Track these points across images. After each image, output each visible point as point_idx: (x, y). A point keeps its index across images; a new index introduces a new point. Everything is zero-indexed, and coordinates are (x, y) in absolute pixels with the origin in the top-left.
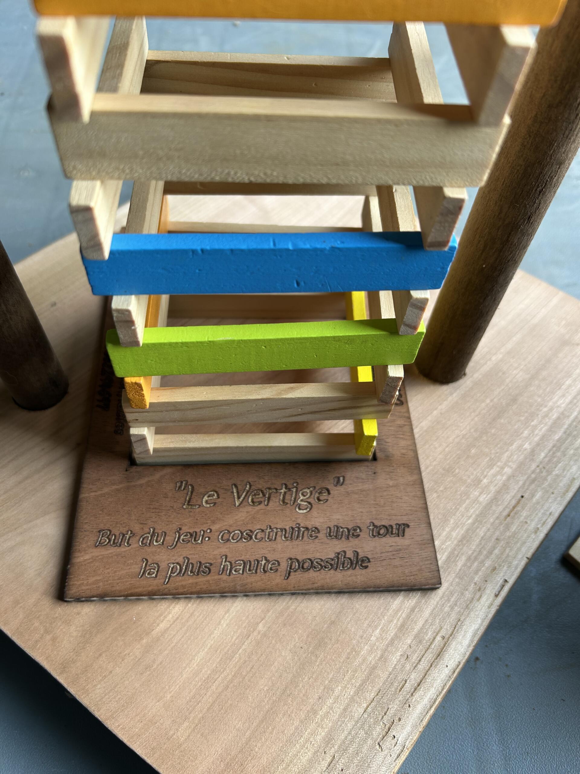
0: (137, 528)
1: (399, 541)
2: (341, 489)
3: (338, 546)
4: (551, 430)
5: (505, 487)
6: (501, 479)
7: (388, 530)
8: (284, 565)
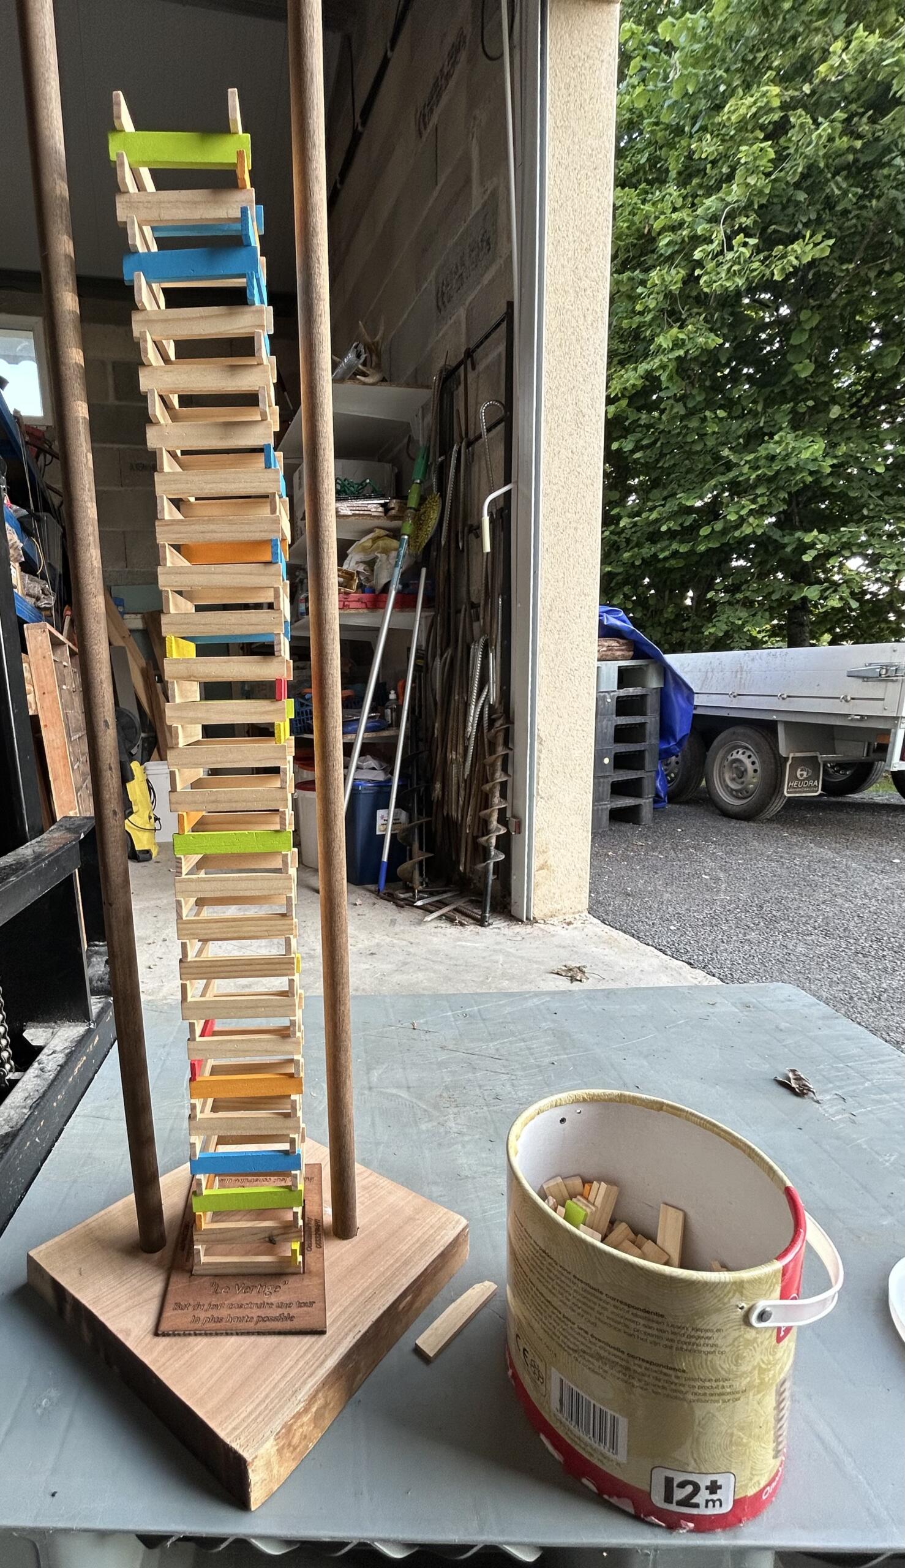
0: (192, 1302)
1: (310, 1309)
2: (286, 1286)
3: (280, 1311)
4: (396, 1262)
5: (368, 1288)
6: (366, 1285)
7: (305, 1304)
8: (255, 1319)
